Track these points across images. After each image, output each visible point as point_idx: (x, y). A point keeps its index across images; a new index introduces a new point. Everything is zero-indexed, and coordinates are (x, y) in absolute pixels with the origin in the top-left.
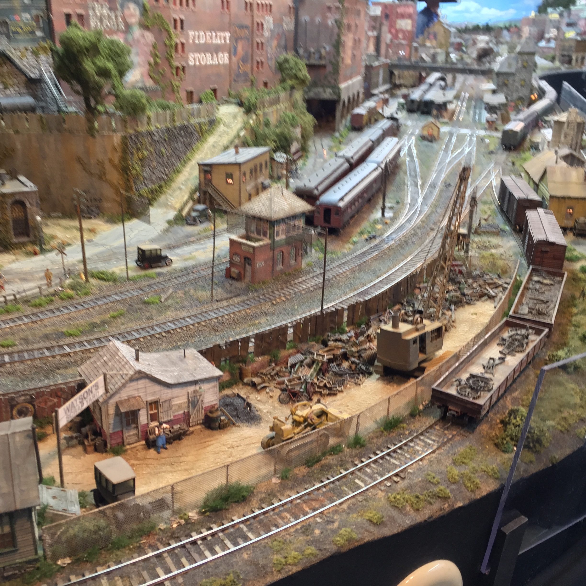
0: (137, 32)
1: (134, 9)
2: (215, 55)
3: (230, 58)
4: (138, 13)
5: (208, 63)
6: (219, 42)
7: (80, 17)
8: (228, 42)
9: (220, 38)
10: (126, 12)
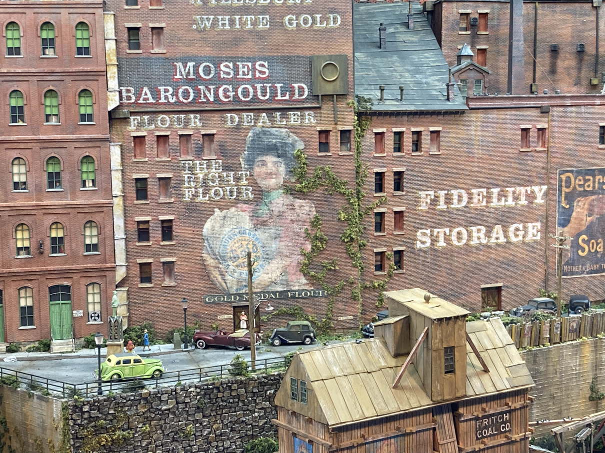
0: (279, 201)
1: (275, 163)
2: (498, 228)
3: (546, 230)
4: (282, 169)
5: (475, 241)
6: (510, 202)
7: (165, 182)
8: (539, 201)
9: (516, 198)
10: (257, 170)
